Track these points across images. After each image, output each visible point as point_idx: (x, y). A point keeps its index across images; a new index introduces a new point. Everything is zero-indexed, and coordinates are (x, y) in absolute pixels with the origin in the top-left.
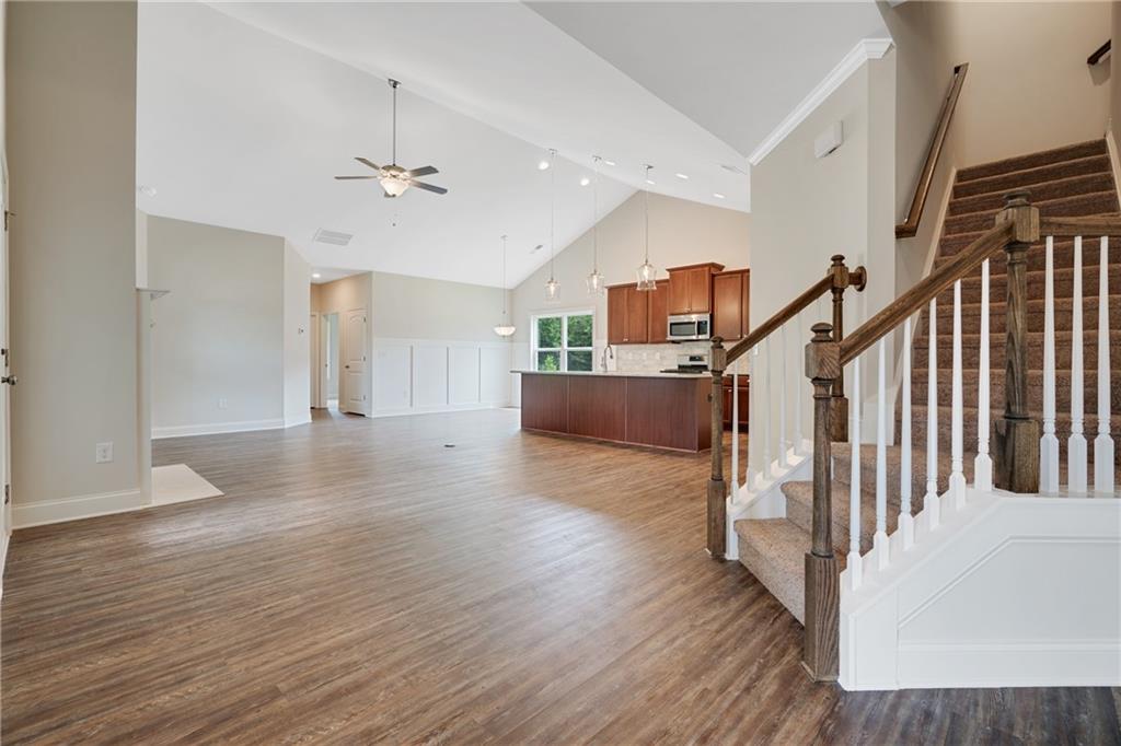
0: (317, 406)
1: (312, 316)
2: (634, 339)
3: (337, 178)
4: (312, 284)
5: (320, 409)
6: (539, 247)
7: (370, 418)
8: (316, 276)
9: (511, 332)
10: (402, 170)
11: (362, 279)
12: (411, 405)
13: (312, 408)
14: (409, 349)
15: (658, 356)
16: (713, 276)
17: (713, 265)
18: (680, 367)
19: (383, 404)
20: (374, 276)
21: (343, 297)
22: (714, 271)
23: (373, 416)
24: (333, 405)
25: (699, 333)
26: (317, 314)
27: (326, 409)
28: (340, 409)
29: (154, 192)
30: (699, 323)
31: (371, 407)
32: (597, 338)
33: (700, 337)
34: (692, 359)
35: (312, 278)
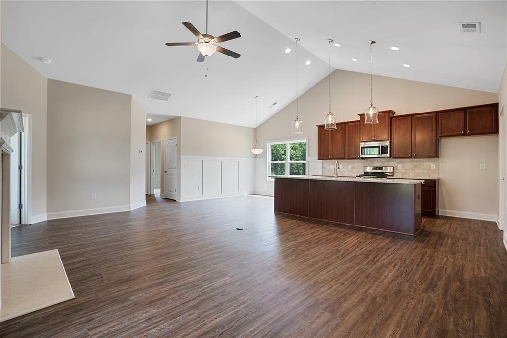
0: (149, 194)
1: (147, 143)
2: (336, 157)
3: (168, 44)
4: (147, 126)
5: (150, 195)
6: (275, 103)
7: (179, 203)
8: (149, 120)
9: (261, 152)
10: (212, 37)
11: (174, 122)
12: (202, 194)
13: (146, 195)
14: (201, 162)
15: (350, 166)
16: (391, 118)
17: (390, 111)
18: (365, 173)
19: (187, 194)
20: (182, 119)
21: (164, 132)
22: (391, 115)
23: (181, 202)
24: (157, 192)
25: (382, 153)
26: (149, 142)
27: (154, 195)
28: (161, 196)
29: (50, 62)
30: (382, 146)
31: (180, 196)
32: (309, 156)
33: (383, 155)
34: (376, 169)
35: (147, 122)
